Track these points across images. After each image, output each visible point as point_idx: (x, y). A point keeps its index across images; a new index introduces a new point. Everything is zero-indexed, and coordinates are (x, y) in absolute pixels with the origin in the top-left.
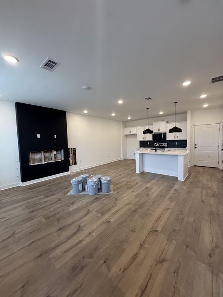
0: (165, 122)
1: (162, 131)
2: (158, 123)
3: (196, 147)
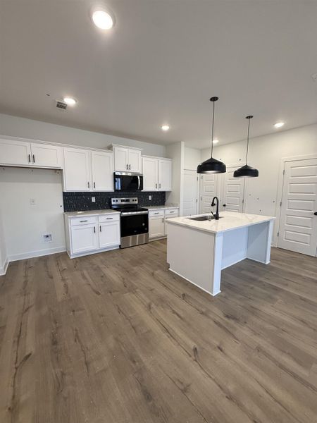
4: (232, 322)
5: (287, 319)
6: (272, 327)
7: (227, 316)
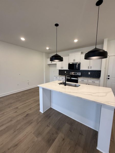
0: (80, 53)
1: (77, 61)
2: (74, 54)
3: (109, 79)
4: (25, 115)
5: (21, 136)
6: (18, 127)
7: (28, 114)
